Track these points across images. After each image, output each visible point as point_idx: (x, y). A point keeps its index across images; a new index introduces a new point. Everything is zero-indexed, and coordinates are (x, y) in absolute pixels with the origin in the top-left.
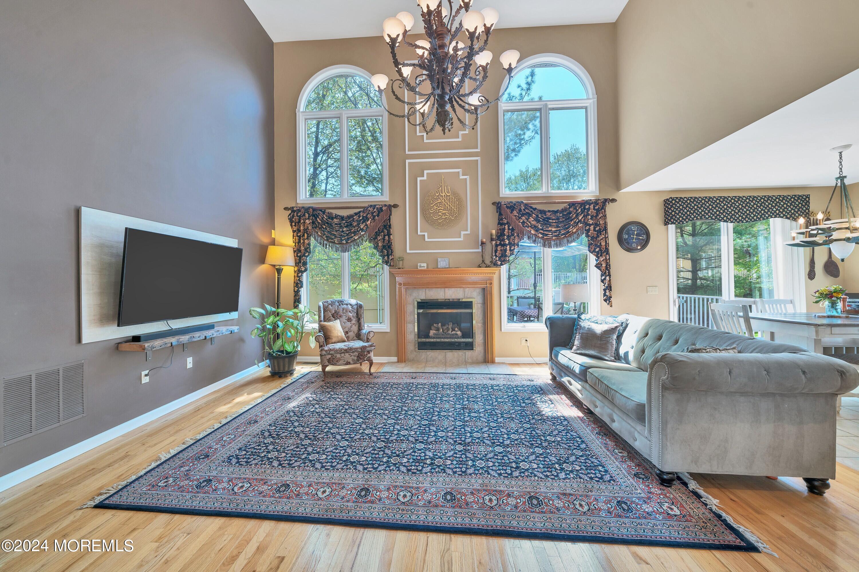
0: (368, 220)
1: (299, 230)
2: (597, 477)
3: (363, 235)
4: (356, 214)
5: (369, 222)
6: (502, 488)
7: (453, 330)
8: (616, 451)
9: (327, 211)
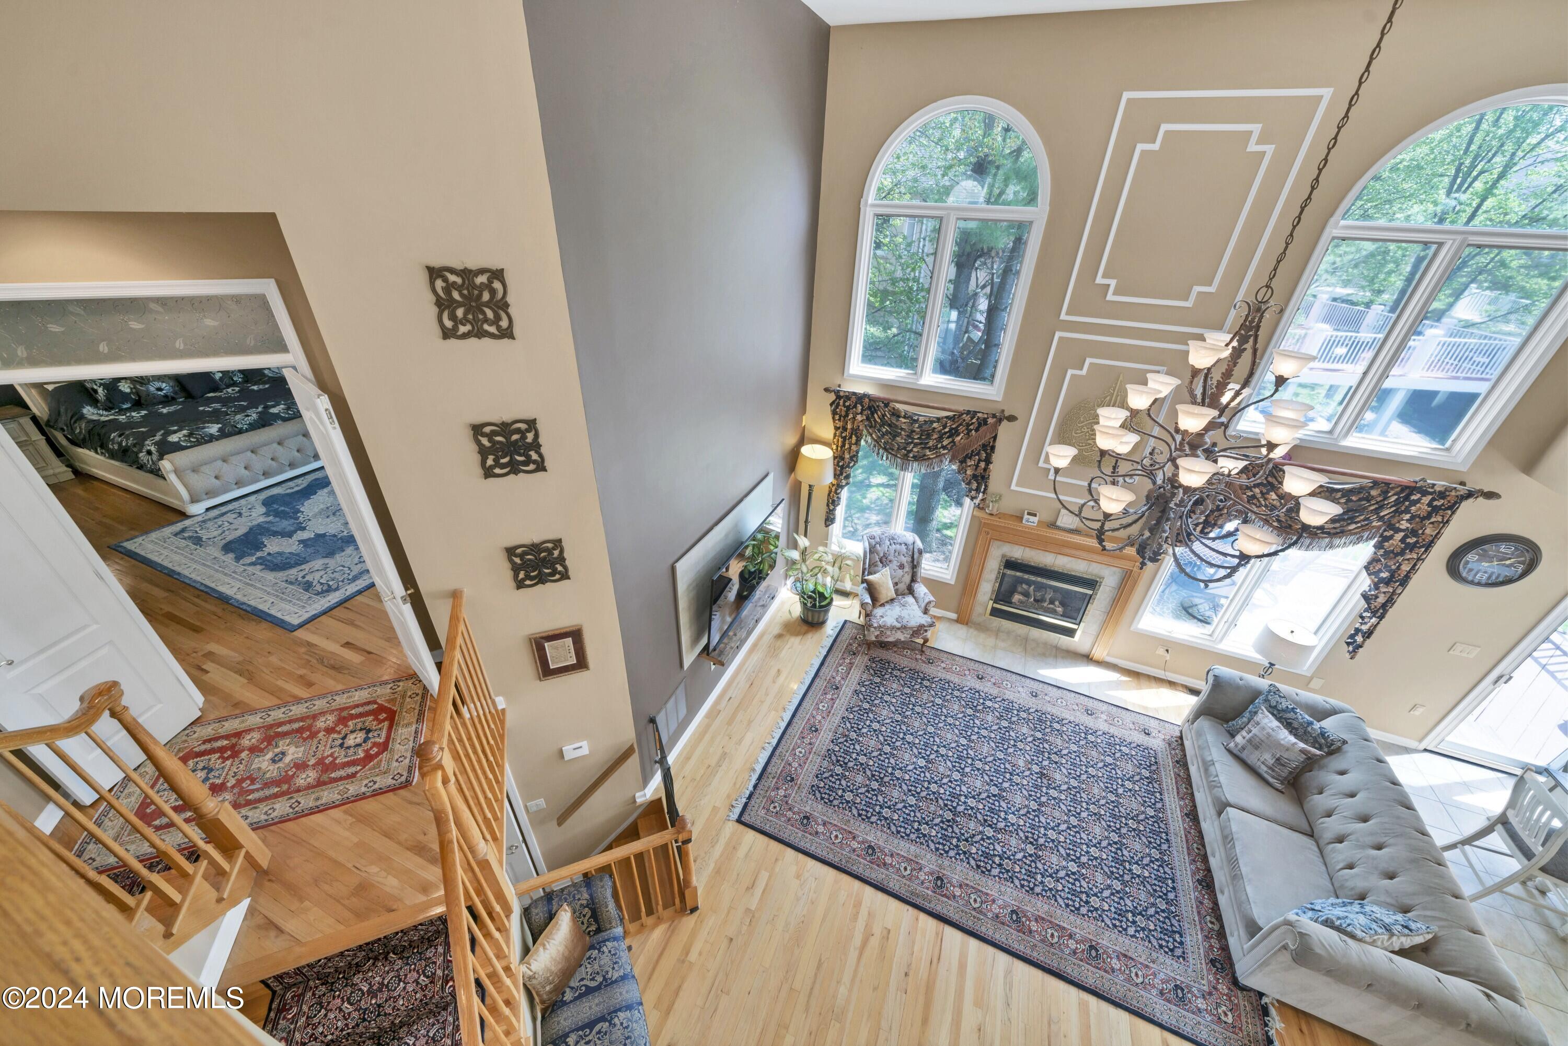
0: (958, 435)
1: (845, 429)
2: (1167, 947)
3: (944, 454)
4: (938, 420)
5: (959, 438)
6: (1065, 925)
7: (1052, 602)
8: (1208, 918)
9: (892, 404)
